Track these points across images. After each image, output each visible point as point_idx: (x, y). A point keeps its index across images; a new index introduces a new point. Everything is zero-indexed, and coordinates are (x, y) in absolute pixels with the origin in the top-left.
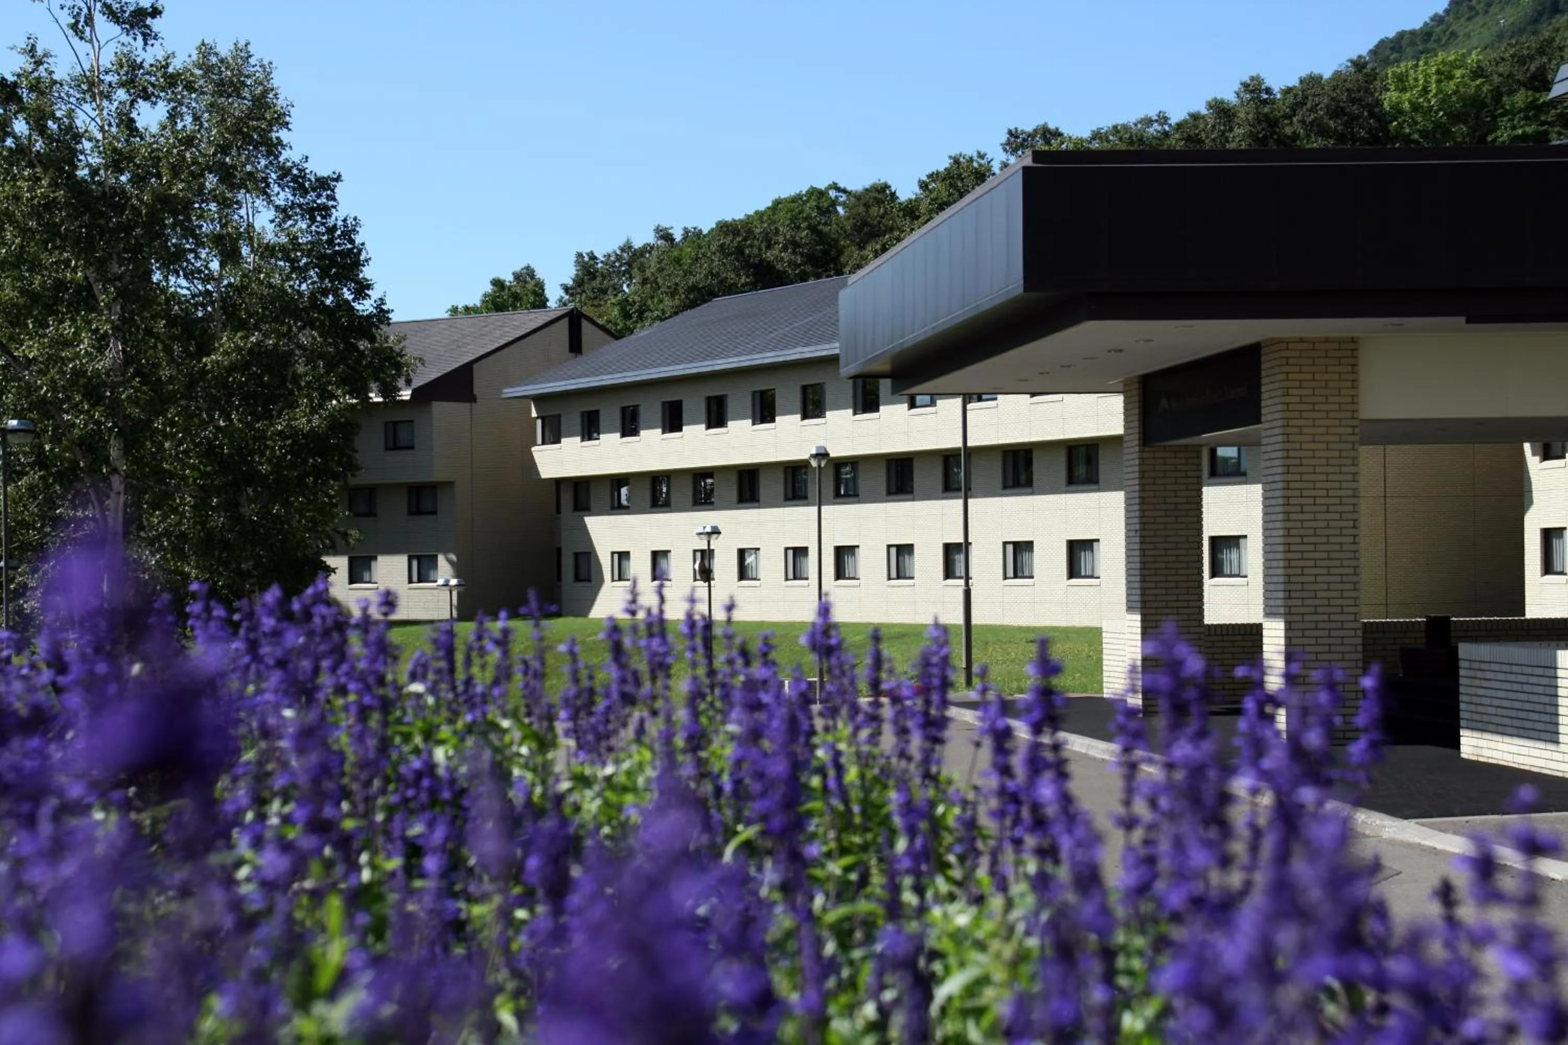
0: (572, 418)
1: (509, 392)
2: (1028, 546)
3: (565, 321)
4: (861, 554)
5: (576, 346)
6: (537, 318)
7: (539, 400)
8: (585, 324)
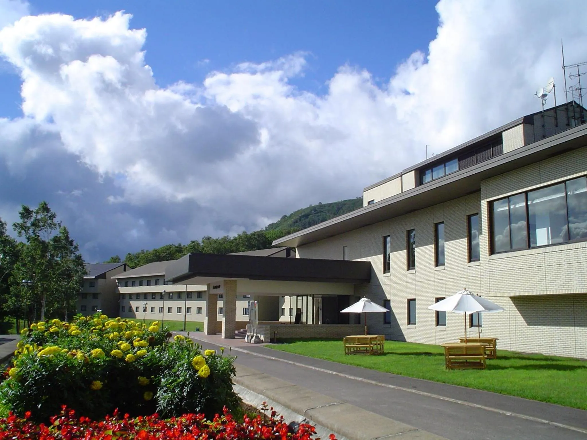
0: (124, 283)
1: (112, 278)
2: (201, 308)
3: (123, 266)
4: (173, 308)
5: (125, 270)
6: (118, 264)
7: (118, 279)
8: (127, 266)
